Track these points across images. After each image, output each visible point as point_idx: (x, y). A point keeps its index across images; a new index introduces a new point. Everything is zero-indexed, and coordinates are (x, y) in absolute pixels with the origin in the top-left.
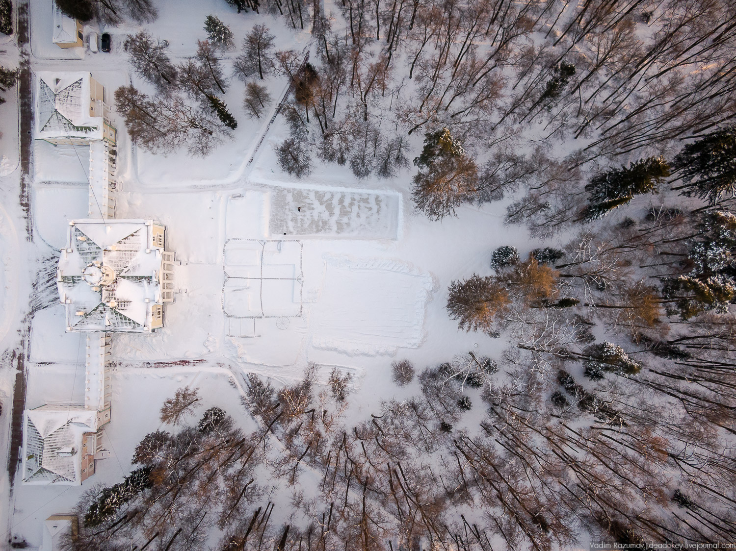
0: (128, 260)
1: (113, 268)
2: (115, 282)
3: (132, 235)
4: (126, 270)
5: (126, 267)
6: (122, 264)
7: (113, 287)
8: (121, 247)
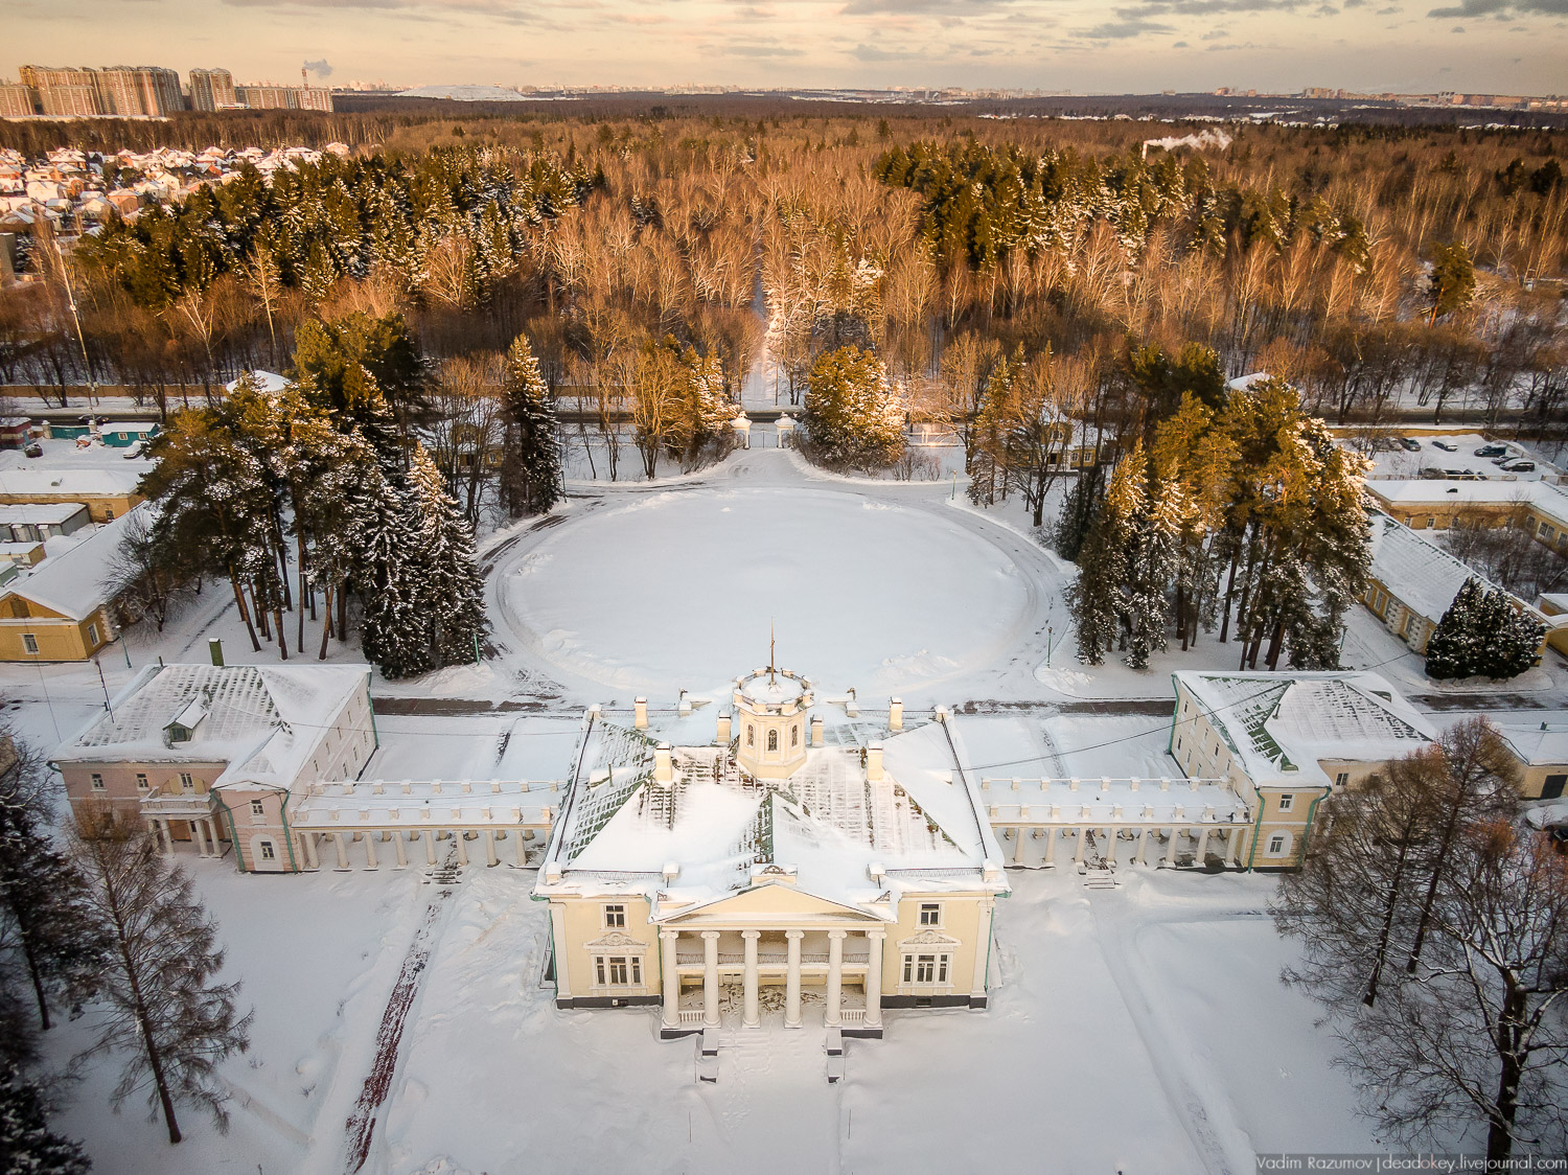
0: (834, 816)
1: (800, 775)
2: (749, 782)
3: (931, 828)
4: (798, 810)
5: (807, 812)
6: (817, 798)
7: (731, 776)
8: (883, 798)
